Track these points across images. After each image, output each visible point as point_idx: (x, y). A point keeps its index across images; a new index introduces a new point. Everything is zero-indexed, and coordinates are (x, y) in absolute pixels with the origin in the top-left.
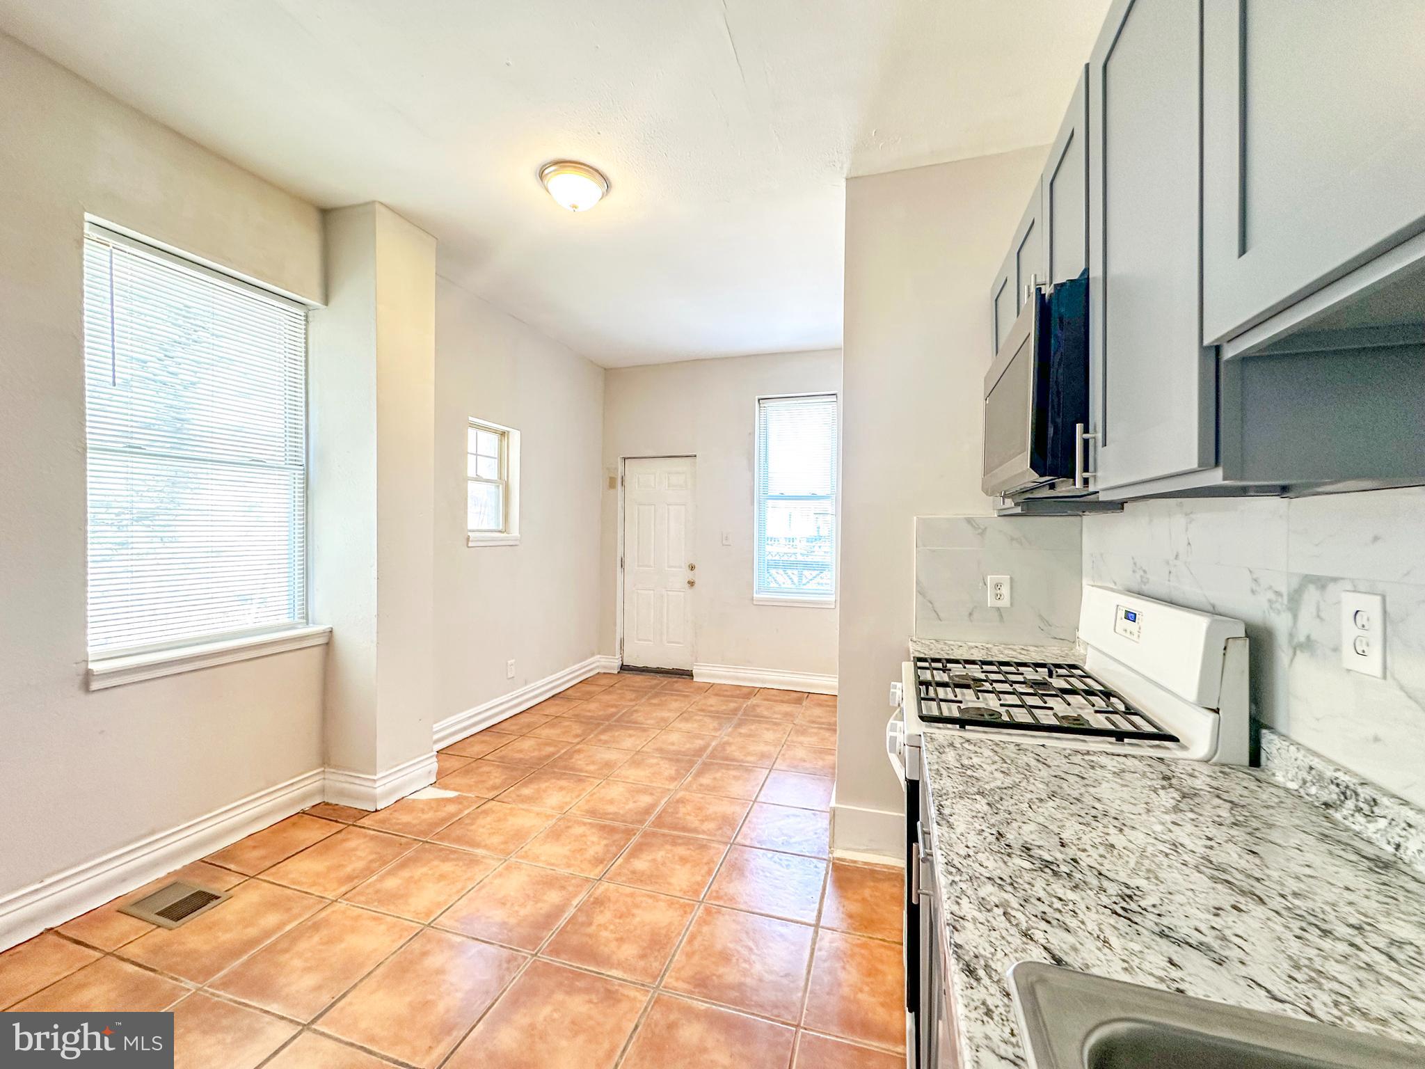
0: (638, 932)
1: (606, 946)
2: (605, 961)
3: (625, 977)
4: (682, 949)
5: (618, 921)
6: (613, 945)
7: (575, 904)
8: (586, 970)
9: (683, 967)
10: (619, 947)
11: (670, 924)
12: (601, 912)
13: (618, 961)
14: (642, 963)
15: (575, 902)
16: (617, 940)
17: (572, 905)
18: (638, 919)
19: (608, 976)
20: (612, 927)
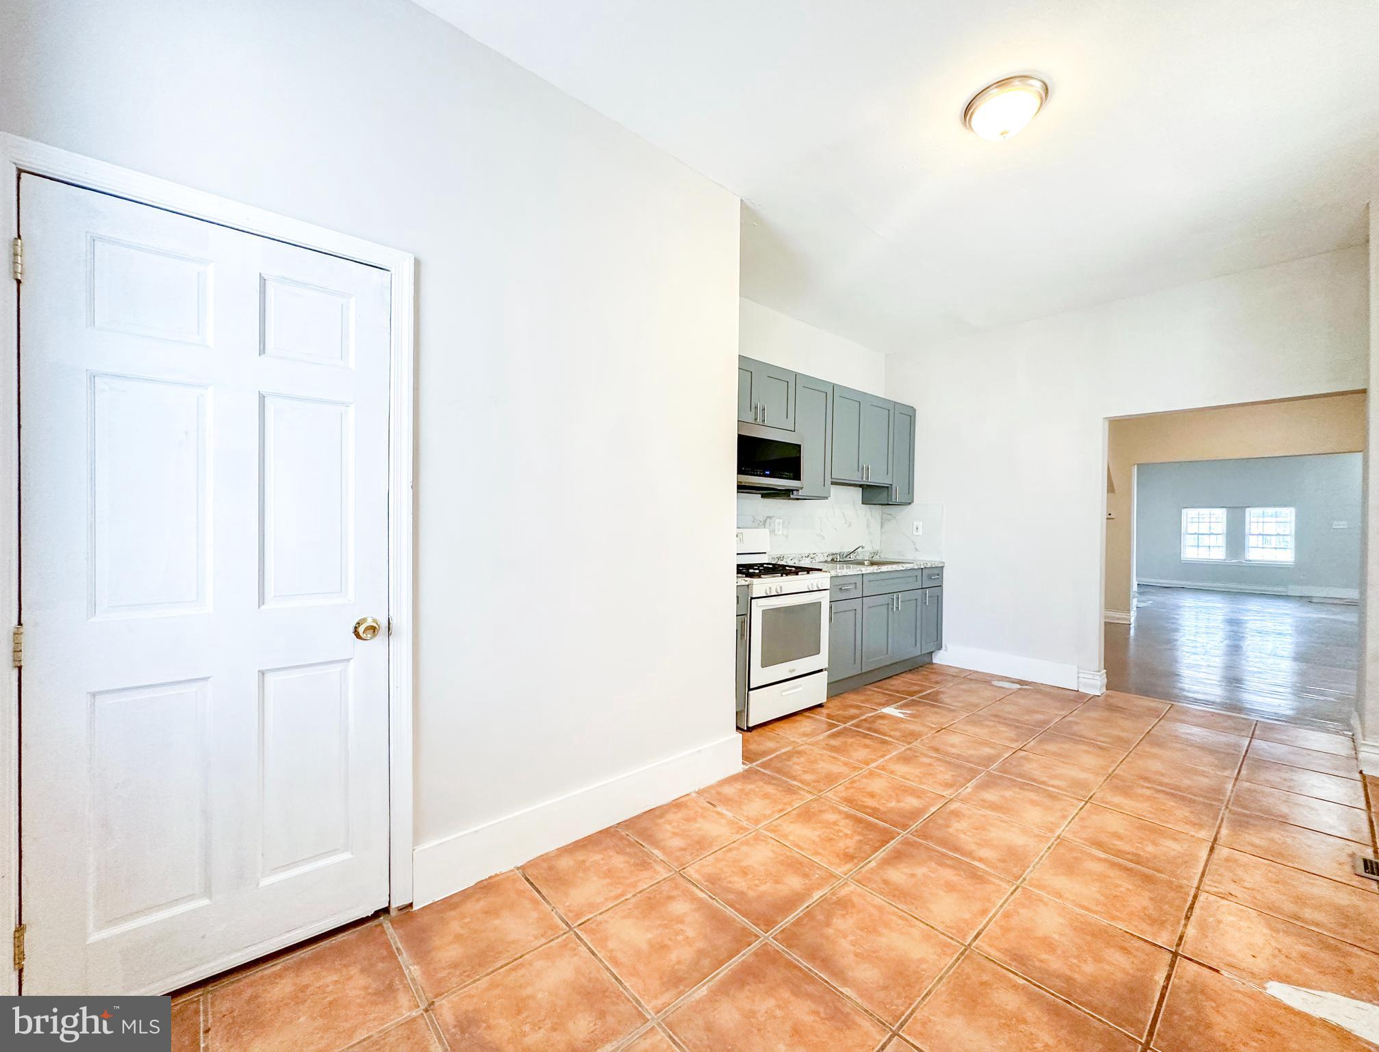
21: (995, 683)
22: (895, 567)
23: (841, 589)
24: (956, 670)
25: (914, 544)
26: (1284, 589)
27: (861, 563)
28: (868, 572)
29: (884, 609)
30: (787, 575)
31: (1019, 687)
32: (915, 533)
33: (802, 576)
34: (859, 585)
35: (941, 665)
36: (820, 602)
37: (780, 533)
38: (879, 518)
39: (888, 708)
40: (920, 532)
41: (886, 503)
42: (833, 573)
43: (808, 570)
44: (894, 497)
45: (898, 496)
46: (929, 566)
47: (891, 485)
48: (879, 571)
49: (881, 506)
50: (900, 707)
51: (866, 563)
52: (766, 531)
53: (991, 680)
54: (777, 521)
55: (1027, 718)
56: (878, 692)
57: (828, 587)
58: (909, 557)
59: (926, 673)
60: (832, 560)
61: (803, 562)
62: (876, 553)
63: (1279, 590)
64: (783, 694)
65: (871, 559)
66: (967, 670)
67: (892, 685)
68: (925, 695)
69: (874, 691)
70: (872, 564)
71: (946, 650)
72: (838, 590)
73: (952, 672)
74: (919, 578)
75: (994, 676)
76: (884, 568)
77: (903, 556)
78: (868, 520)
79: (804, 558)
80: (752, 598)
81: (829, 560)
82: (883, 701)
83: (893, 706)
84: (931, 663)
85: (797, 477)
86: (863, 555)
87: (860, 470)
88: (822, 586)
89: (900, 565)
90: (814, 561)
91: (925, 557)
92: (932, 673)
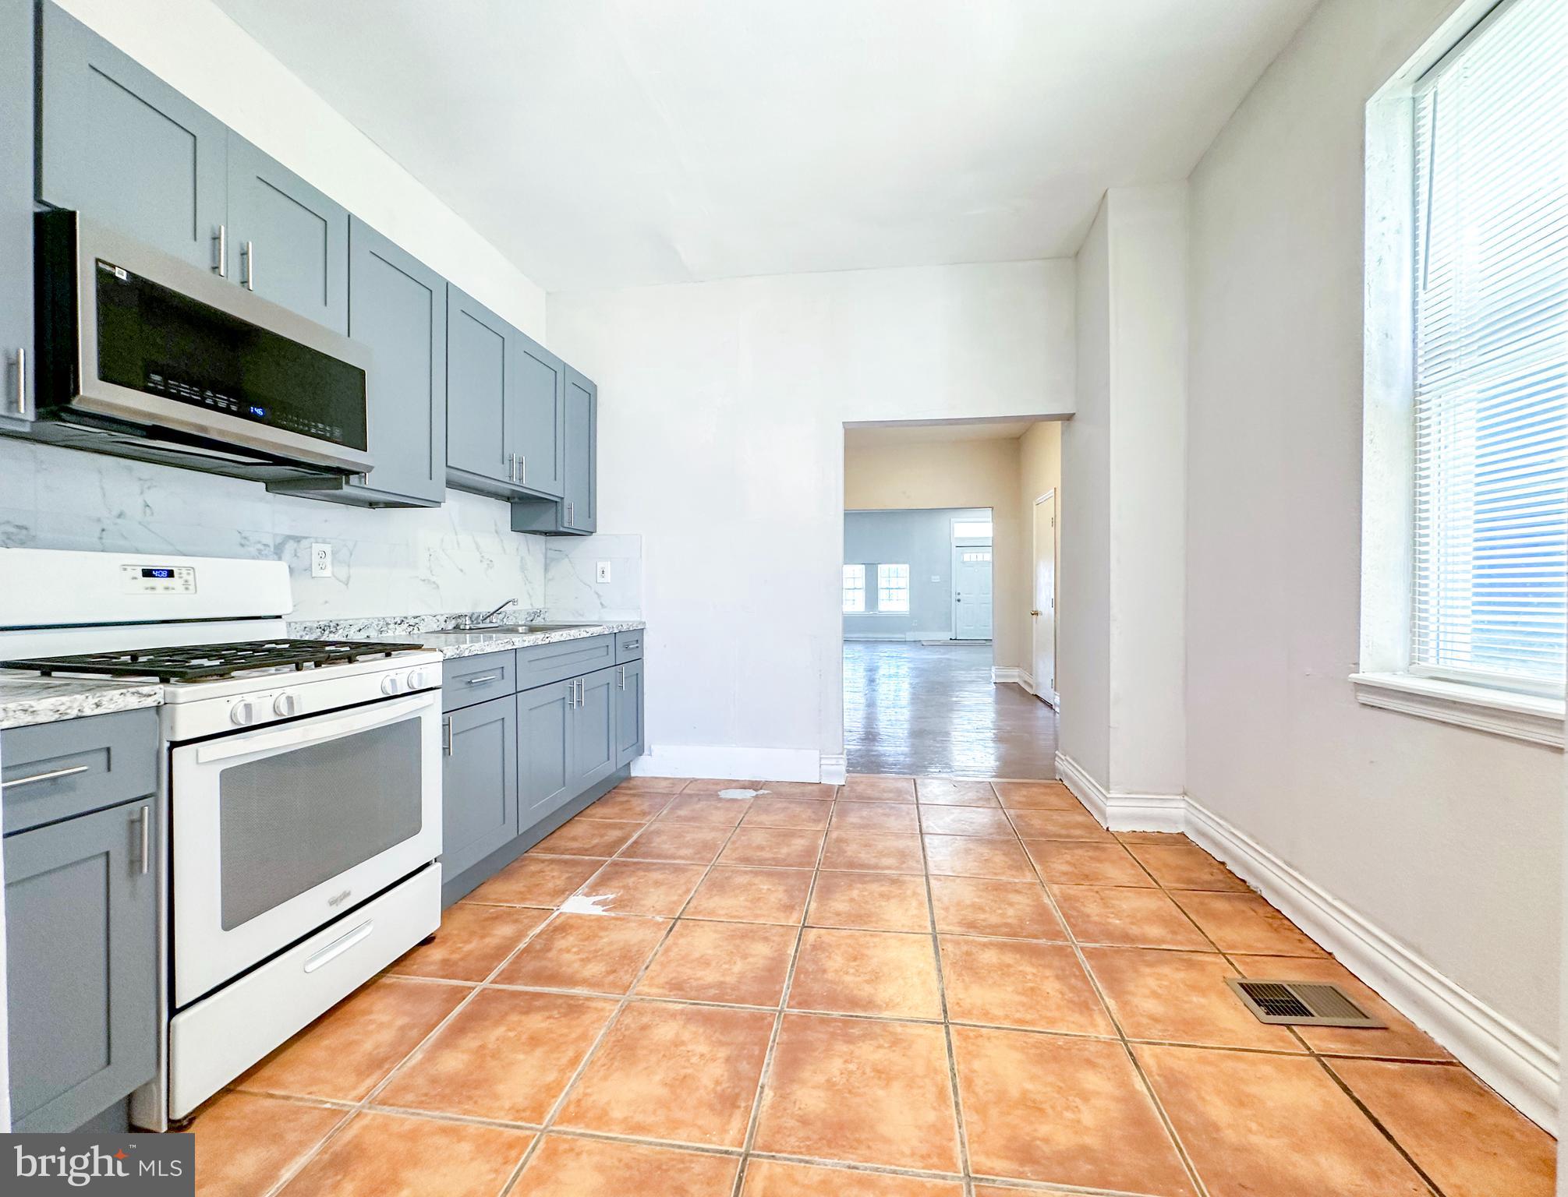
0: (653, 1059)
1: (695, 1033)
2: (690, 1018)
3: (664, 1005)
4: (592, 1044)
5: (689, 1071)
6: (686, 1036)
7: (766, 1090)
8: (713, 1005)
9: (593, 1023)
10: (677, 1034)
11: (605, 1078)
12: (717, 1083)
13: (675, 1018)
14: (645, 1020)
15: (769, 1095)
16: (683, 1043)
17: (771, 1087)
18: (657, 1078)
19: (685, 1003)
20: (694, 1060)
21: (725, 794)
22: (574, 633)
23: (470, 682)
24: (664, 784)
25: (599, 596)
26: (903, 636)
27: (513, 630)
28: (526, 644)
29: (557, 708)
30: (318, 665)
31: (752, 793)
32: (600, 580)
33: (367, 665)
34: (509, 672)
35: (644, 778)
36: (420, 718)
37: (328, 573)
38: (541, 557)
39: (572, 898)
40: (608, 578)
41: (552, 528)
42: (450, 652)
43: (388, 650)
44: (566, 518)
45: (572, 519)
46: (625, 628)
47: (562, 498)
48: (547, 641)
49: (542, 538)
50: (593, 890)
51: (521, 629)
52: (282, 567)
53: (717, 791)
54: (317, 548)
55: (785, 850)
56: (552, 861)
57: (439, 683)
58: (593, 618)
59: (625, 799)
60: (457, 627)
61: (390, 633)
62: (537, 614)
63: (898, 636)
64: (309, 968)
65: (529, 623)
66: (681, 779)
67: (574, 839)
68: (632, 846)
69: (543, 861)
70: (532, 630)
71: (650, 755)
72: (463, 685)
73: (662, 787)
74: (612, 649)
75: (716, 782)
76: (556, 636)
77: (582, 615)
78: (522, 558)
79: (392, 626)
80: (174, 745)
81: (450, 627)
82: (560, 883)
83: (580, 891)
84: (629, 778)
85: (359, 442)
86: (517, 615)
87: (506, 462)
88: (420, 681)
89: (582, 629)
90: (416, 631)
91: (618, 617)
92: (634, 795)
